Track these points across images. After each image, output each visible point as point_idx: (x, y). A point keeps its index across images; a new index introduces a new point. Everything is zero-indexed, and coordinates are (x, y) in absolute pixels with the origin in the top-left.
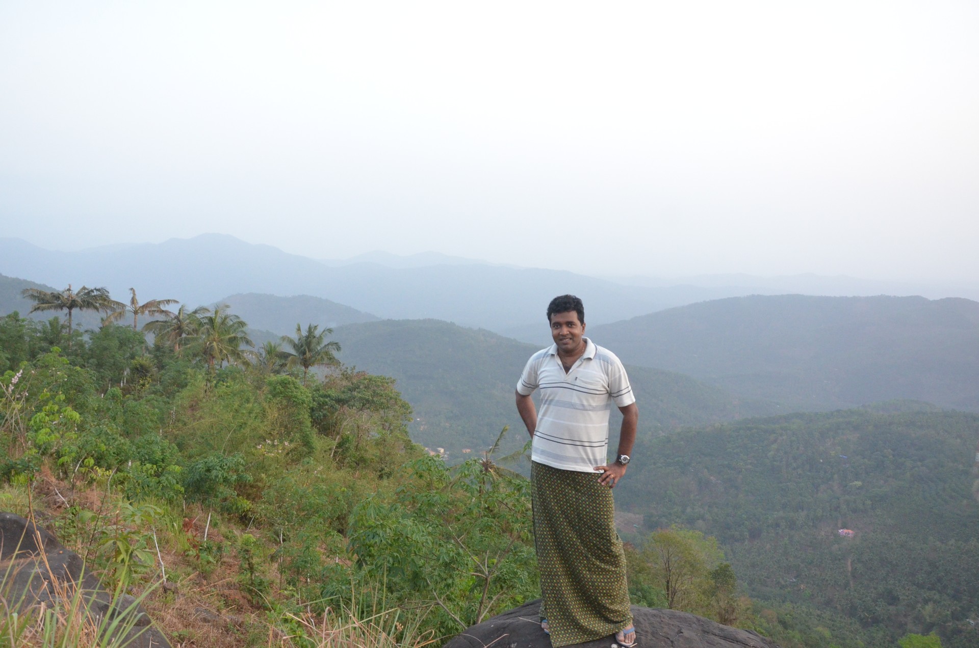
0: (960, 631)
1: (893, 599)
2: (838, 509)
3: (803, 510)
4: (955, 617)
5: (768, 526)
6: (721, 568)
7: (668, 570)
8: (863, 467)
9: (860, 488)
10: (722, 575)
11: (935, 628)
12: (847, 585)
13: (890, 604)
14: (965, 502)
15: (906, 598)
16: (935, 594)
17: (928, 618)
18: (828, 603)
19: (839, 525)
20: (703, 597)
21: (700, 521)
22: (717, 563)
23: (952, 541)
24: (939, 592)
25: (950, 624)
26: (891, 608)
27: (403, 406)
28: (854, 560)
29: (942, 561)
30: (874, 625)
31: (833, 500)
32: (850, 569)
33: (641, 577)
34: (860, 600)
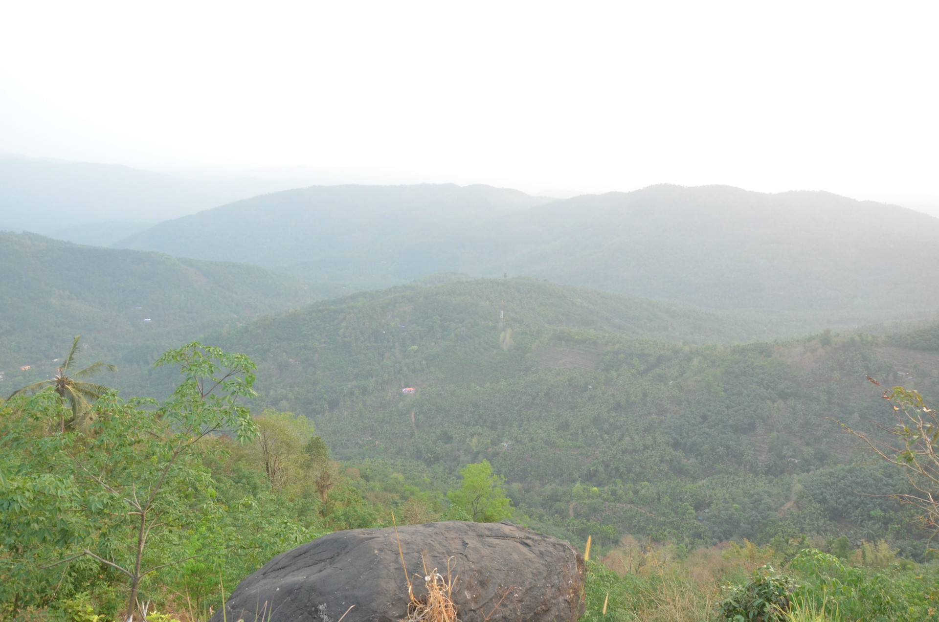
0: (497, 454)
1: (448, 439)
2: (401, 372)
3: (372, 377)
4: (494, 443)
5: (344, 396)
6: (313, 442)
7: (266, 451)
8: (418, 333)
9: (417, 351)
10: (314, 448)
11: (480, 456)
12: (412, 435)
13: (446, 443)
14: (495, 351)
15: (457, 436)
16: (478, 428)
17: (474, 448)
18: (399, 452)
19: (403, 386)
20: (299, 470)
21: (283, 402)
22: (309, 438)
23: (488, 385)
24: (481, 426)
25: (490, 450)
26: (447, 446)
28: (416, 413)
29: (482, 402)
30: (436, 462)
31: (396, 365)
32: (413, 420)
33: (242, 464)
34: (423, 444)
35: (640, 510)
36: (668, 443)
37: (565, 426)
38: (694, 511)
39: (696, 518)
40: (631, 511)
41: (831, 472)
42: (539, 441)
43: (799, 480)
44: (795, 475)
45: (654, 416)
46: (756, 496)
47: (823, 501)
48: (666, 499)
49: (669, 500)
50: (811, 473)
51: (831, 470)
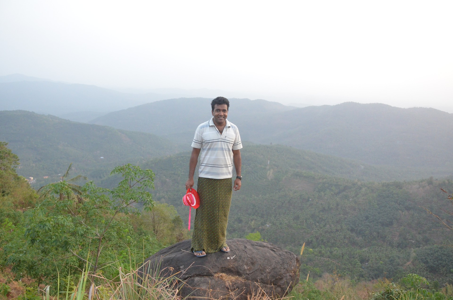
0: (264, 230)
1: (240, 221)
4: (262, 224)
6: (176, 218)
7: (154, 221)
10: (177, 221)
11: (255, 230)
13: (239, 223)
14: (265, 180)
15: (245, 220)
16: (255, 217)
17: (253, 226)
20: (169, 231)
21: (163, 199)
22: (175, 216)
23: (260, 196)
25: (260, 227)
26: (239, 224)
27: (14, 157)
29: (257, 204)
30: (234, 232)
33: (142, 227)
35: (333, 261)
36: (348, 229)
37: (297, 218)
38: (360, 264)
39: (361, 267)
40: (328, 261)
41: (431, 248)
42: (284, 224)
43: (414, 252)
44: (412, 249)
45: (342, 215)
46: (392, 258)
47: (427, 262)
48: (346, 257)
49: (348, 257)
50: (421, 248)
51: (431, 247)
